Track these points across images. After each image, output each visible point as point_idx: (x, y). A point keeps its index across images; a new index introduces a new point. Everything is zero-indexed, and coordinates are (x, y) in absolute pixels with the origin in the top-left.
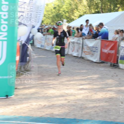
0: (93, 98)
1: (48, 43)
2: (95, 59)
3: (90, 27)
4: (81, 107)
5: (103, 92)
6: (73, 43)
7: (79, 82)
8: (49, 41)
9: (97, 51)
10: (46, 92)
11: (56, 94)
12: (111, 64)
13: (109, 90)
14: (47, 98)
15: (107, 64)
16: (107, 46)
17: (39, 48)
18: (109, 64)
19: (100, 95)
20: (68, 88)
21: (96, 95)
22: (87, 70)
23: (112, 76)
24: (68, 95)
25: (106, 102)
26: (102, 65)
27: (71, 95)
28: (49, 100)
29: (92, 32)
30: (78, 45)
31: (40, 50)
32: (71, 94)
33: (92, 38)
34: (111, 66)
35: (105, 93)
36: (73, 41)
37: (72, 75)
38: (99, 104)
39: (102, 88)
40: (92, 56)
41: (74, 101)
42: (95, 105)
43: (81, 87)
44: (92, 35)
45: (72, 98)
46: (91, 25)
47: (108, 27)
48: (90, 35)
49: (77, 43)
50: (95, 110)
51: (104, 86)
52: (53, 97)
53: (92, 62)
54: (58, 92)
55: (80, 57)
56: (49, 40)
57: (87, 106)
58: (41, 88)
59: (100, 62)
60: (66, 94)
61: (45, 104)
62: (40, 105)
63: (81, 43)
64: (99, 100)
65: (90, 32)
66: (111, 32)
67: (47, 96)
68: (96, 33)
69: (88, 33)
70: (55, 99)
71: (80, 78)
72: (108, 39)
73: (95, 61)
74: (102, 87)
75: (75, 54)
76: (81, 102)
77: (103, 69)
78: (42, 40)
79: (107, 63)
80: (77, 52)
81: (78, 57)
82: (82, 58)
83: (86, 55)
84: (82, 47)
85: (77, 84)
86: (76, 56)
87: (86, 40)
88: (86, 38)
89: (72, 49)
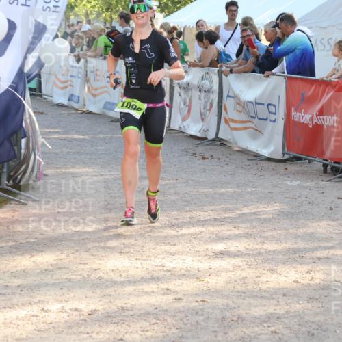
0: (264, 287)
1: (96, 89)
2: (266, 146)
3: (243, 31)
4: (223, 319)
5: (301, 264)
6: (187, 87)
7: (211, 229)
8: (98, 81)
9: (273, 117)
10: (95, 266)
11: (132, 272)
12: (325, 166)
13: (319, 259)
14: (99, 284)
15: (311, 165)
16: (309, 101)
17: (61, 105)
18: (318, 165)
19: (289, 276)
20: (173, 249)
21: (275, 275)
22: (238, 187)
23: (331, 209)
24: (173, 275)
25: (310, 299)
26: (292, 167)
27: (186, 275)
28: (108, 291)
29: (253, 47)
30: (203, 94)
31: (64, 112)
32: (183, 272)
33: (254, 71)
34: (325, 171)
35: (306, 268)
37: (185, 203)
38: (287, 308)
39: (296, 251)
40: (254, 137)
41: (196, 295)
42: (271, 310)
43: (220, 247)
44: (252, 60)
45: (189, 285)
46: (247, 22)
47: (310, 28)
48: (246, 59)
49: (200, 89)
50: (273, 329)
51: (300, 244)
52: (122, 283)
53: (257, 156)
54: (138, 263)
55: (213, 140)
56: (98, 78)
57: (242, 313)
58: (77, 251)
59: (286, 157)
60: (168, 271)
61: (92, 307)
62: (76, 310)
63: (216, 87)
64: (284, 295)
65: (245, 47)
66: (320, 47)
67: (100, 278)
68: (267, 51)
69: (239, 53)
70: (129, 289)
71: (213, 215)
72: (313, 75)
73: (265, 152)
74: (295, 246)
75: (194, 129)
76: (221, 302)
77: (296, 183)
78: (72, 76)
79: (310, 162)
80: (200, 120)
81: (206, 139)
82: (219, 143)
83: (234, 132)
84: (218, 103)
85: (203, 235)
86: (199, 135)
87: (231, 77)
88: (231, 72)
89: (182, 109)
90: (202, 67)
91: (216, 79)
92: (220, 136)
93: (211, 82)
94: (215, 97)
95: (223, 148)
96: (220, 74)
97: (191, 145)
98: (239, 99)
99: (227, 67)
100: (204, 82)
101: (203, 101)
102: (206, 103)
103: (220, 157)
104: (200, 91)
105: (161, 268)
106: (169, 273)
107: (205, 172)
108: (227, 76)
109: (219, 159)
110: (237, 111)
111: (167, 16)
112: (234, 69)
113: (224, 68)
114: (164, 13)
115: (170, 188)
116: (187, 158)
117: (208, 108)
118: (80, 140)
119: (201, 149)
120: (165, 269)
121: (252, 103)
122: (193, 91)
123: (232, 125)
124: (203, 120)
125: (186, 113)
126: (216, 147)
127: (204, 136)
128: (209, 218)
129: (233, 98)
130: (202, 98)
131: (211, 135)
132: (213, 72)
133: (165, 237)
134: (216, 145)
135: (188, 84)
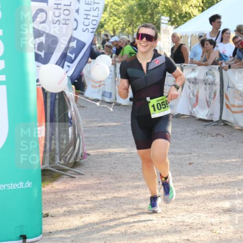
6: (195, 81)
7: (219, 191)
11: (159, 227)
17: (98, 100)
20: (191, 208)
24: (192, 228)
27: (202, 228)
30: (208, 86)
32: (199, 226)
36: (192, 75)
37: (198, 172)
45: (204, 236)
46: (240, 29)
48: (240, 59)
49: (205, 82)
54: (164, 220)
55: (218, 121)
58: (116, 212)
63: (218, 80)
67: (135, 233)
69: (234, 54)
71: (221, 180)
75: (202, 114)
80: (207, 106)
81: (212, 121)
82: (222, 124)
83: (235, 114)
84: (220, 92)
85: (214, 196)
86: (206, 118)
87: (230, 71)
88: (230, 67)
89: (191, 99)
91: (217, 74)
92: (223, 118)
93: (214, 76)
94: (217, 88)
95: (226, 128)
96: (220, 69)
97: (200, 126)
98: (237, 89)
99: (226, 64)
100: (208, 77)
101: (208, 92)
102: (210, 93)
103: (224, 134)
104: (205, 84)
105: (182, 223)
106: (188, 227)
107: (212, 147)
108: (226, 70)
109: (223, 136)
110: (236, 98)
111: (176, 27)
112: (232, 66)
113: (224, 64)
114: (174, 26)
115: (185, 160)
116: (198, 137)
117: (212, 96)
118: (114, 126)
119: (208, 129)
120: (185, 224)
122: (200, 84)
123: (233, 109)
124: (209, 106)
125: (195, 101)
126: (220, 127)
127: (210, 119)
128: (217, 182)
129: (232, 88)
130: (207, 89)
131: (216, 118)
132: (215, 68)
133: (184, 199)
134: (220, 125)
135: (196, 79)
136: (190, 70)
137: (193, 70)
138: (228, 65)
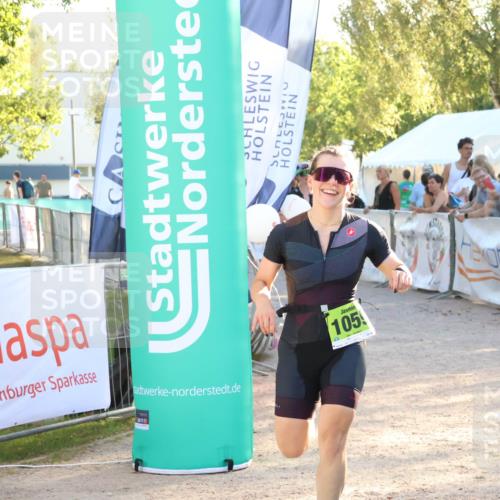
6: (411, 236)
30: (431, 243)
44: (488, 202)
48: (481, 202)
49: (428, 237)
55: (447, 292)
69: (472, 196)
80: (429, 271)
81: (437, 292)
82: (453, 296)
83: (473, 283)
84: (450, 252)
86: (428, 288)
87: (467, 222)
88: (466, 216)
89: (406, 260)
90: (429, 212)
91: (446, 226)
92: (455, 288)
93: (441, 229)
94: (447, 246)
95: (459, 302)
96: (451, 219)
97: (422, 299)
98: (477, 247)
100: (432, 229)
101: (432, 250)
102: (435, 252)
103: (460, 312)
104: (428, 239)
108: (461, 221)
110: (475, 260)
112: (469, 214)
116: (423, 315)
117: (438, 257)
119: (435, 303)
121: (493, 250)
122: (419, 240)
123: (470, 275)
124: (432, 271)
126: (452, 301)
127: (434, 289)
129: (469, 245)
130: (431, 246)
131: (444, 287)
132: (443, 217)
134: (451, 299)
135: (413, 232)
136: (405, 220)
137: (410, 219)
138: (463, 214)
